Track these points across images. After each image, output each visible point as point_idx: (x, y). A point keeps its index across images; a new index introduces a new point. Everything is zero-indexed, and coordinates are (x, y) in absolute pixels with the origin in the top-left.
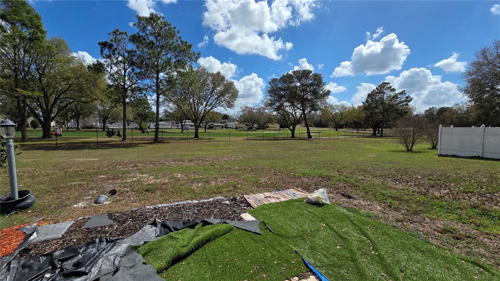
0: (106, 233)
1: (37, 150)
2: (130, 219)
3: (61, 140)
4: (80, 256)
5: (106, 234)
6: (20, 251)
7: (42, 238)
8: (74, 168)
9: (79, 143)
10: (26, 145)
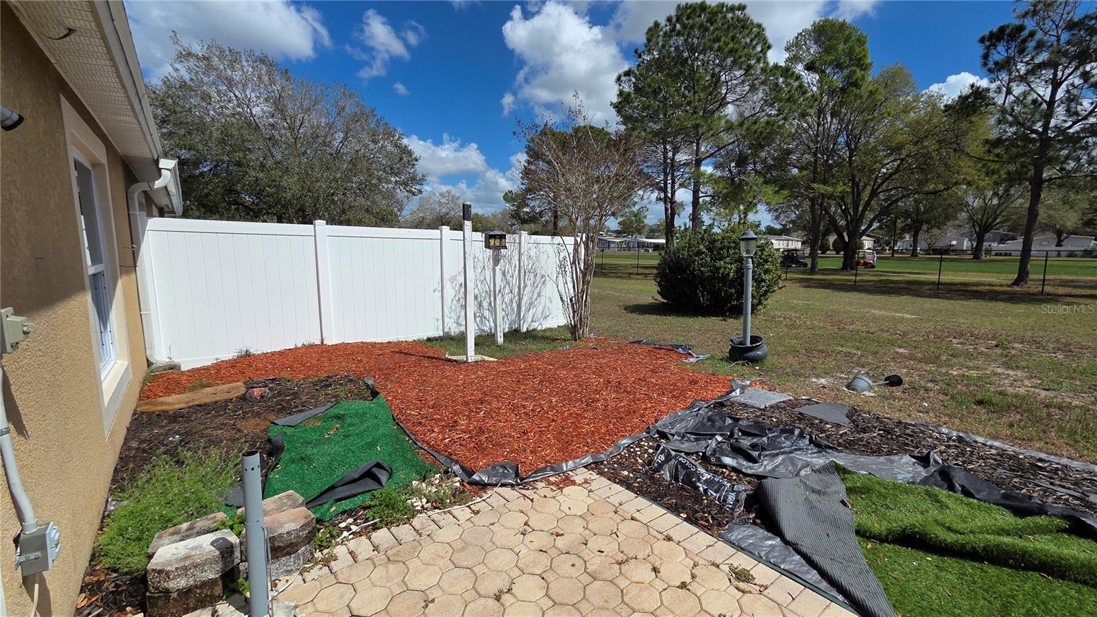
0: (823, 431)
1: (822, 288)
2: (879, 430)
3: (870, 275)
4: (765, 439)
5: (822, 433)
6: (716, 403)
7: (742, 400)
8: (858, 326)
9: (899, 282)
10: (812, 279)
